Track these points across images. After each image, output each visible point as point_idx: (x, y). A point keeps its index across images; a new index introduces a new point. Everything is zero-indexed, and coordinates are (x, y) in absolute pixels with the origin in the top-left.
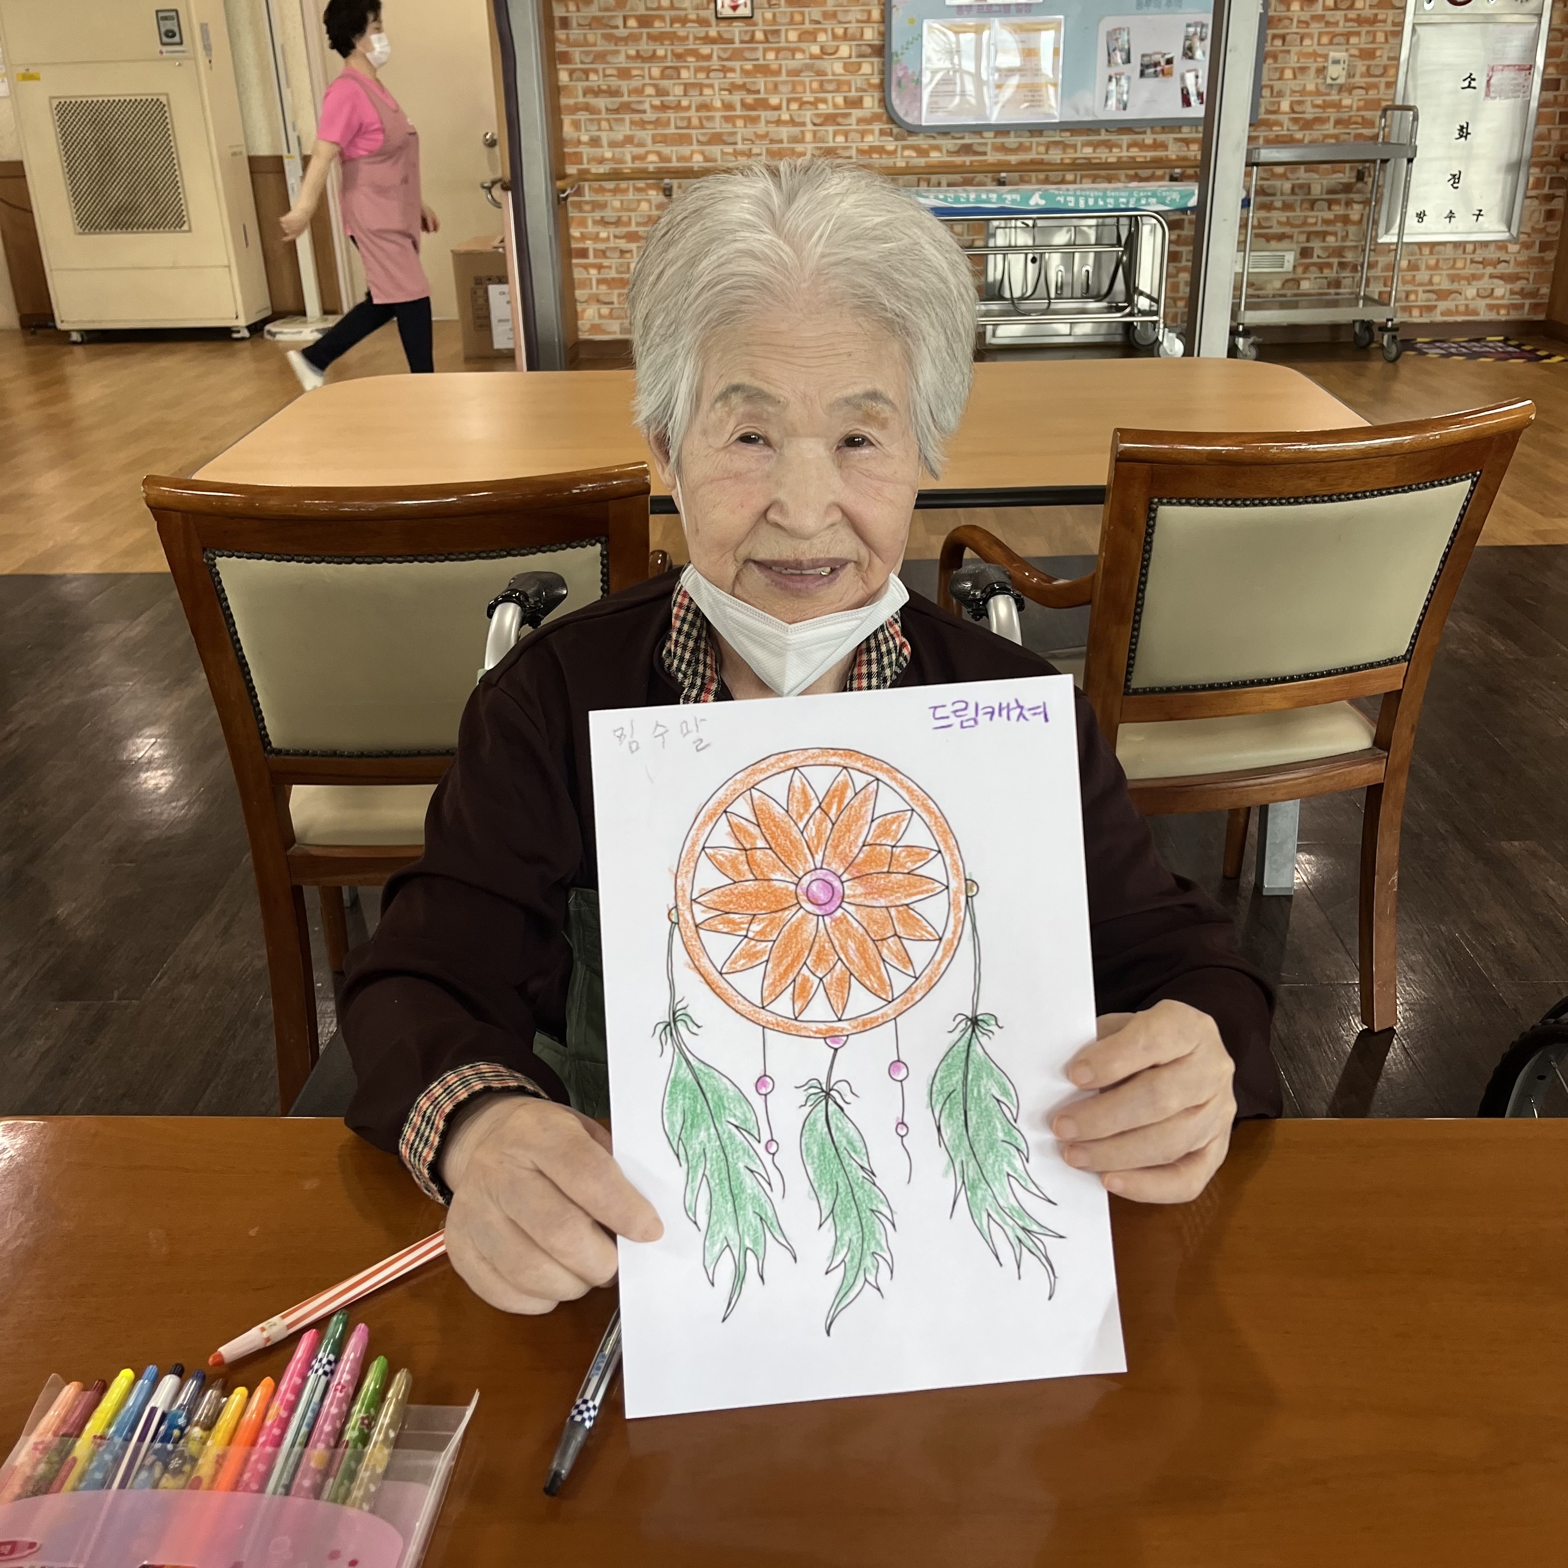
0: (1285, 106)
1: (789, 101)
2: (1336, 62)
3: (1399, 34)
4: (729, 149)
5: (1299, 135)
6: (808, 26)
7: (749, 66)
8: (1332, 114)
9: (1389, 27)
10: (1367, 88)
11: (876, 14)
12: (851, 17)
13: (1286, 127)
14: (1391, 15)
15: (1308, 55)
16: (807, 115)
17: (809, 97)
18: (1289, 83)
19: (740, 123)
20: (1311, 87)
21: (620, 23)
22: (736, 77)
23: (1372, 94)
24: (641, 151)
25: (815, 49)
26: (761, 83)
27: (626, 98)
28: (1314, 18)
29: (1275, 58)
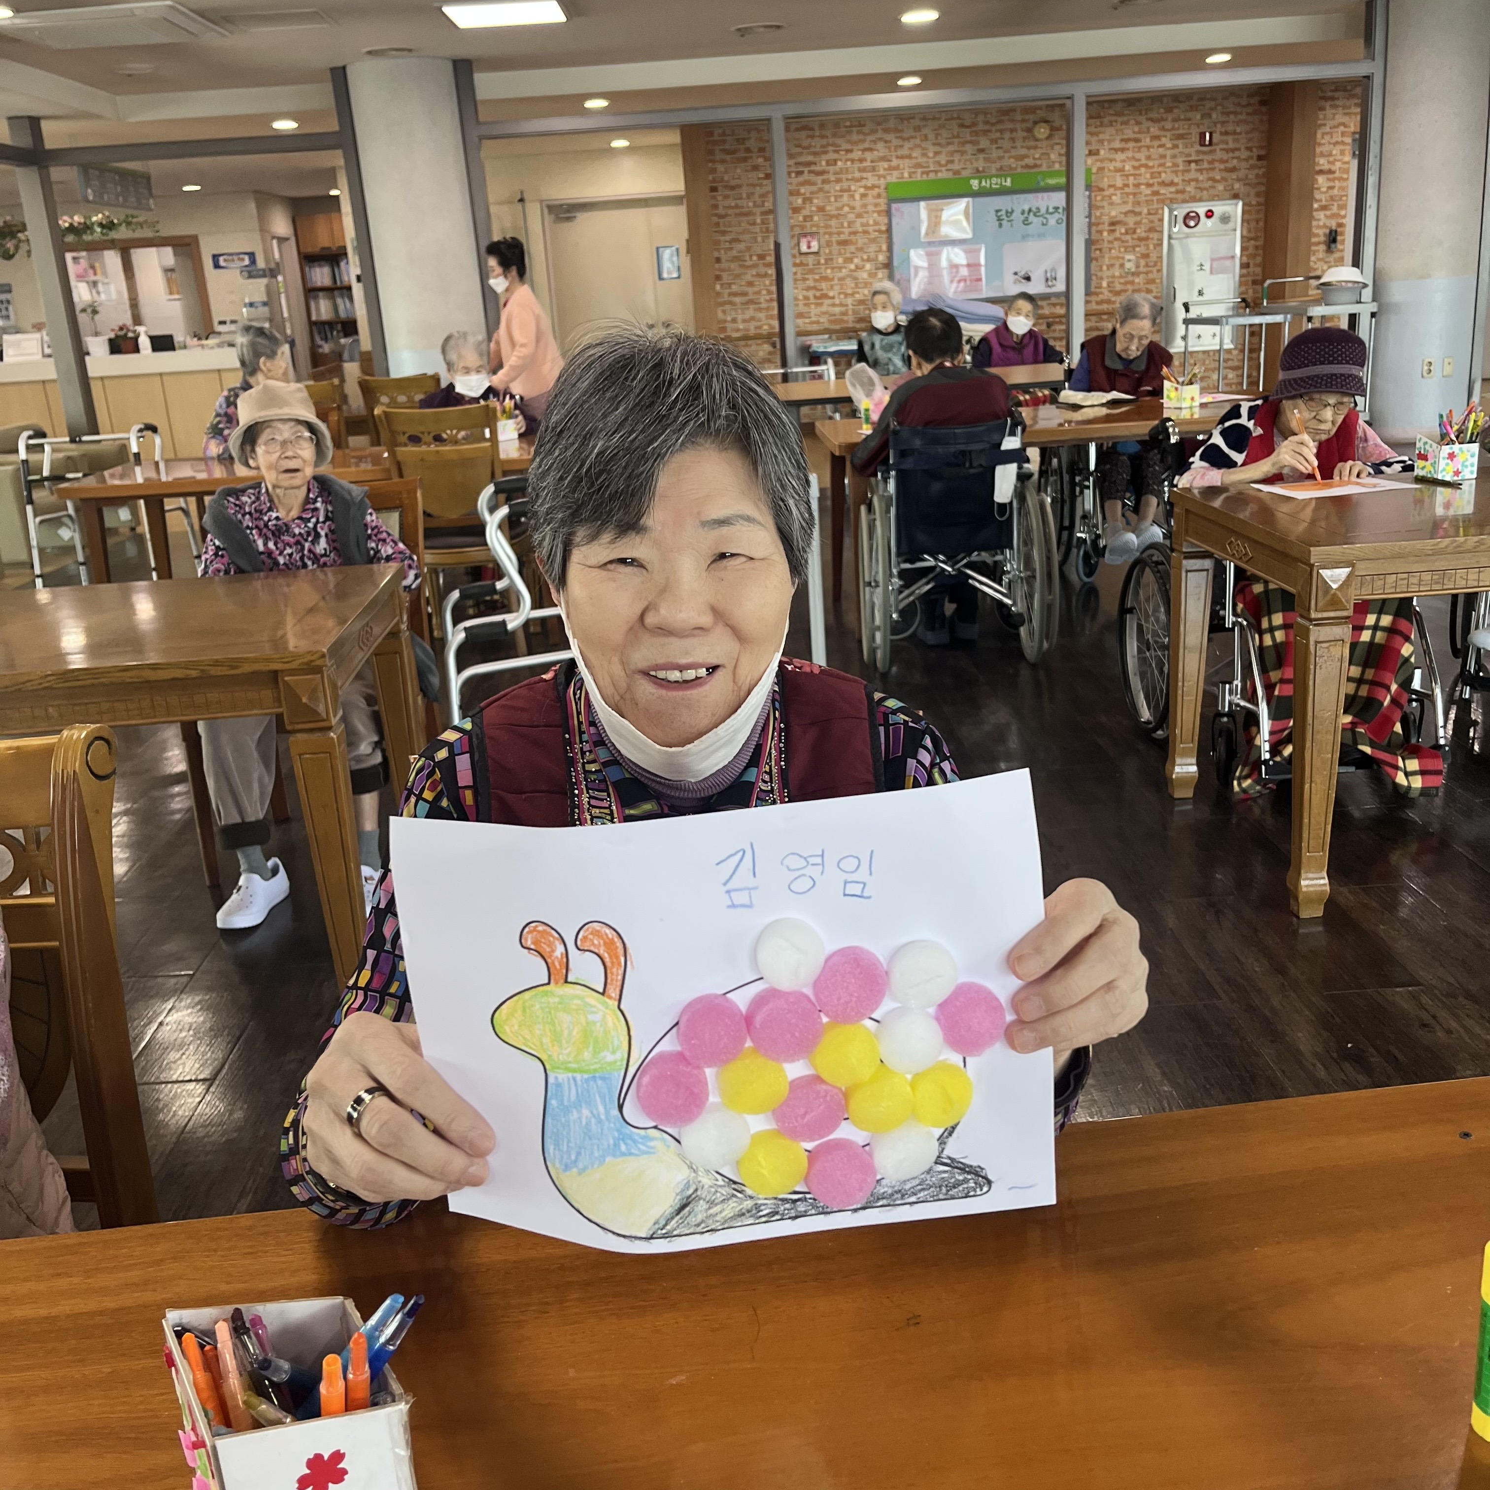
0: (1105, 284)
1: (840, 293)
2: (1129, 261)
3: (1161, 245)
4: (807, 321)
5: (1113, 299)
6: (848, 255)
7: (817, 277)
8: (1130, 287)
9: (1155, 242)
10: (1147, 273)
11: (884, 247)
12: (870, 250)
13: (1106, 295)
14: (1155, 236)
15: (1113, 258)
16: (850, 301)
17: (849, 291)
18: (1106, 273)
19: (813, 306)
20: (1117, 274)
21: (747, 258)
22: (810, 283)
23: (1151, 276)
24: (759, 324)
25: (852, 267)
26: (824, 285)
27: (751, 297)
28: (1116, 239)
29: (1097, 259)
